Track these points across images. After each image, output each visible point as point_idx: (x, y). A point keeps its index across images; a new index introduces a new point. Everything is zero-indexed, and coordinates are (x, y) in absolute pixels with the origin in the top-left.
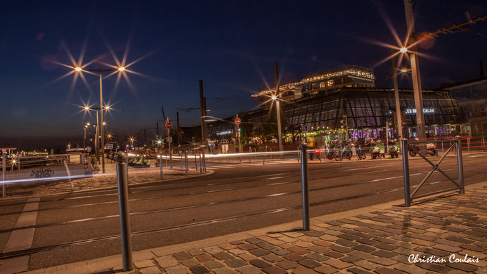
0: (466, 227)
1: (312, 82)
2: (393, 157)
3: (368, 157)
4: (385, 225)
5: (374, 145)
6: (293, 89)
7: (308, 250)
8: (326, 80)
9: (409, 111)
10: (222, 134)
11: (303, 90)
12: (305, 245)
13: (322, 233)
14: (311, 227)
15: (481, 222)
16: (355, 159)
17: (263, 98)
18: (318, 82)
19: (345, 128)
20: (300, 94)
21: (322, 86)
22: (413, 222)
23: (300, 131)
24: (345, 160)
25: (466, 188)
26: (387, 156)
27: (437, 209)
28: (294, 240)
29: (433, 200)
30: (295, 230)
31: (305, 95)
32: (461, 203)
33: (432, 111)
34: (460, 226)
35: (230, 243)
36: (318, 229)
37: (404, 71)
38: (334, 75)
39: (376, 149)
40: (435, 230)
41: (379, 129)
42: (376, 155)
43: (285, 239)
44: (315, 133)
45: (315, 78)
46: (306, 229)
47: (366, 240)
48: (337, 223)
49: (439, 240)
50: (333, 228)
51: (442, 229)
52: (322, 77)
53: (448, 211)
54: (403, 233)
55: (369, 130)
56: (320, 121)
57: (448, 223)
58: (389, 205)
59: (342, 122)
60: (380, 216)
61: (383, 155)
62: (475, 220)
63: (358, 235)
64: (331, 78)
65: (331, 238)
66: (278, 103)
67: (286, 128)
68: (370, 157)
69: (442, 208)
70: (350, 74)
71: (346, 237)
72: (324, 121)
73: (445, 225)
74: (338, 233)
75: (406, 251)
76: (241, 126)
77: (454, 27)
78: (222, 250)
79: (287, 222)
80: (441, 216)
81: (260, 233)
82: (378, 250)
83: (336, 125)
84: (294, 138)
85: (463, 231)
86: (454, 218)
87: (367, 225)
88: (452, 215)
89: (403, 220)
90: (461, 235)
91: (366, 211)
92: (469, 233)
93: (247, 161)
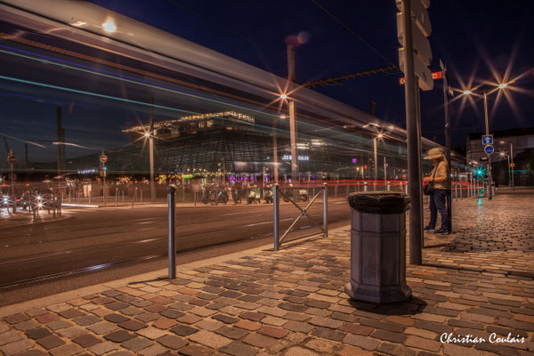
0: (325, 268)
1: (191, 121)
2: (268, 202)
3: (244, 202)
4: (253, 269)
5: (250, 190)
6: (170, 126)
7: (172, 300)
8: (206, 120)
9: (285, 157)
10: (84, 172)
11: (180, 129)
12: (169, 294)
13: (190, 281)
14: (178, 275)
15: (338, 262)
16: (230, 203)
17: (135, 135)
18: (197, 121)
19: (222, 171)
20: (177, 132)
21: (201, 125)
22: (280, 266)
23: (176, 173)
24: (221, 205)
25: (329, 232)
26: (263, 201)
27: (302, 253)
28: (158, 290)
29: (300, 244)
30: (160, 279)
31: (182, 135)
32: (324, 246)
33: (307, 158)
34: (321, 268)
35: (82, 298)
36: (185, 277)
37: (283, 117)
38: (214, 115)
39: (252, 194)
40: (299, 272)
41: (257, 174)
42: (251, 200)
43: (148, 288)
44: (191, 176)
45: (194, 117)
46: (172, 277)
47: (234, 286)
48: (206, 270)
49: (301, 282)
50: (202, 275)
51: (305, 271)
52: (202, 117)
53: (312, 254)
54: (270, 277)
55: (247, 175)
56: (197, 163)
57: (311, 265)
58: (259, 250)
59: (219, 164)
60: (250, 261)
61: (259, 200)
62: (334, 261)
63: (226, 280)
64: (211, 118)
65: (197, 286)
66: (151, 141)
67: (160, 169)
68: (246, 202)
69: (307, 251)
70: (231, 116)
71: (214, 283)
72: (201, 163)
73: (308, 267)
74: (206, 279)
75: (270, 295)
76: (107, 164)
77: (330, 80)
78: (71, 307)
79: (153, 270)
80: (305, 259)
81: (119, 284)
82: (244, 294)
83: (213, 168)
84: (168, 180)
85: (323, 272)
86: (316, 260)
87: (236, 270)
88: (315, 257)
89: (271, 264)
90: (321, 275)
91: (236, 256)
92: (328, 273)
93: (112, 204)
